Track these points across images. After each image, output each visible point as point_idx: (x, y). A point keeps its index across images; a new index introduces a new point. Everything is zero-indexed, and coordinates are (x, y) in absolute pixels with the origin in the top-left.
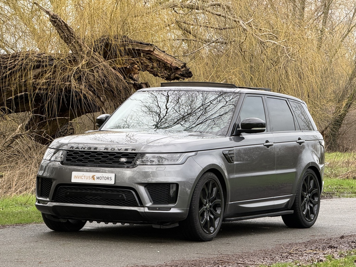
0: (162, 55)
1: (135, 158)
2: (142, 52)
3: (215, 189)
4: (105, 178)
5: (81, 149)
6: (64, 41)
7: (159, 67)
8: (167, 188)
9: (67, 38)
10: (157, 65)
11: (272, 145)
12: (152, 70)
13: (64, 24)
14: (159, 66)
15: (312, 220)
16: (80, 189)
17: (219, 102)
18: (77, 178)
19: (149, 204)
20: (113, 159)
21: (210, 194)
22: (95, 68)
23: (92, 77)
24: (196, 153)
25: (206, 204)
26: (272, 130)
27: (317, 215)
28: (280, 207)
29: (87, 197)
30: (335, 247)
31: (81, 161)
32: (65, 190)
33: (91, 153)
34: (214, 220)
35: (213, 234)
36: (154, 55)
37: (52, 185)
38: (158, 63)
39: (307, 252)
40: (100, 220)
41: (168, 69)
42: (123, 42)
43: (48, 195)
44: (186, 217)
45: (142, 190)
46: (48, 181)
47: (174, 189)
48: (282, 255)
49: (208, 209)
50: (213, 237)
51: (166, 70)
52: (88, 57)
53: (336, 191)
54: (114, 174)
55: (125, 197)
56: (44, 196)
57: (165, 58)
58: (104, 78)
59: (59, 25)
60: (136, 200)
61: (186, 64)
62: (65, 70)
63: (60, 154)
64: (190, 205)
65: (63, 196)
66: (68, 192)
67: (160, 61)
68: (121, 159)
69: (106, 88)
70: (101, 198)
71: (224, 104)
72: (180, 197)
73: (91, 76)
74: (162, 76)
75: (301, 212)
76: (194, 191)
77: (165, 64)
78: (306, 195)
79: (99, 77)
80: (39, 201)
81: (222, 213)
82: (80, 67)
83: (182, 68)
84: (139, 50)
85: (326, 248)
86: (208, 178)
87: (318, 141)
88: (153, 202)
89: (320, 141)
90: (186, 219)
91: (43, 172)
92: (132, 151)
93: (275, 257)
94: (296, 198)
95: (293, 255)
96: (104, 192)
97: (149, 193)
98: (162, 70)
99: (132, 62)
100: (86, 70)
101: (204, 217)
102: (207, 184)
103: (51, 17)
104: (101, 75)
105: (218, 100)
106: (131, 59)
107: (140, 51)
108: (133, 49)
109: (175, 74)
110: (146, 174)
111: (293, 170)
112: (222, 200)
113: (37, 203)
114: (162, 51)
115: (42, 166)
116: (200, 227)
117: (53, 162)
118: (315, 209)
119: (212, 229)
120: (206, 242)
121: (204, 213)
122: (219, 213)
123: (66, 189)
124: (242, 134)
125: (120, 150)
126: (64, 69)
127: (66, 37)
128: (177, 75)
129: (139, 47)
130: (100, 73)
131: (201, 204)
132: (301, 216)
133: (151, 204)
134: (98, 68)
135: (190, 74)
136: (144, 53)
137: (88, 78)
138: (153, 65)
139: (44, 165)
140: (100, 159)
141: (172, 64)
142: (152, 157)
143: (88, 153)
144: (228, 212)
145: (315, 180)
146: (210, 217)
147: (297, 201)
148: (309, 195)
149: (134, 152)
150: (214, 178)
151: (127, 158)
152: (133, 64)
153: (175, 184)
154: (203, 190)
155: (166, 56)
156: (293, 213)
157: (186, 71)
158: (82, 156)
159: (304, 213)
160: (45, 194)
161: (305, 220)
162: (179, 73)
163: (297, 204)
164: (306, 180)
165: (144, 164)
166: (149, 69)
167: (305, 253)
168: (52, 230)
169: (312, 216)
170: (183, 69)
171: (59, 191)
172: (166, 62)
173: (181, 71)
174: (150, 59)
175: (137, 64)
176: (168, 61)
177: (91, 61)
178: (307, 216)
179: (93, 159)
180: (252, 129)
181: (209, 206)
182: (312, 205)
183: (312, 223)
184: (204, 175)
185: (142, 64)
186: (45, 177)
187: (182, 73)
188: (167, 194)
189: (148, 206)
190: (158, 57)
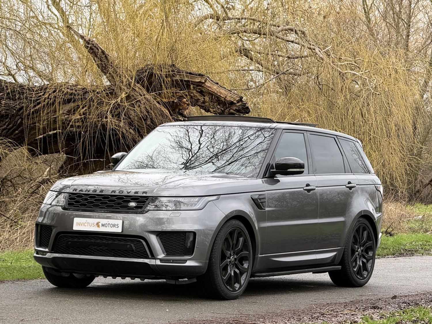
0: (215, 88)
1: (146, 202)
2: (192, 84)
3: (241, 239)
4: (112, 225)
5: (86, 191)
6: (101, 70)
7: (212, 102)
8: (183, 238)
9: (105, 67)
10: (209, 98)
11: (314, 189)
12: (203, 105)
13: (101, 51)
14: (211, 100)
15: (364, 278)
16: (83, 238)
17: (257, 137)
18: (79, 225)
19: (162, 256)
20: (121, 203)
21: (234, 245)
22: (137, 102)
23: (133, 113)
24: (218, 198)
25: (230, 256)
26: (315, 172)
27: (371, 271)
28: (325, 262)
29: (91, 247)
30: (379, 308)
31: (85, 205)
32: (66, 239)
33: (96, 196)
34: (239, 276)
35: (239, 291)
36: (206, 87)
37: (51, 233)
38: (210, 96)
39: (344, 313)
40: (107, 274)
41: (221, 103)
42: (169, 72)
43: (48, 245)
44: (205, 271)
45: (154, 240)
46: (48, 229)
47: (191, 239)
48: (312, 316)
49: (232, 262)
50: (237, 295)
51: (219, 104)
52: (128, 90)
53: (420, 248)
54: (121, 221)
55: (134, 248)
56: (43, 246)
57: (219, 90)
58: (147, 114)
59: (95, 51)
60: (146, 251)
61: (242, 98)
62: (101, 105)
63: (61, 197)
64: (210, 257)
65: (63, 246)
66: (70, 241)
67: (212, 95)
68: (130, 203)
69: (149, 126)
70: (106, 248)
71: (262, 140)
72: (198, 248)
73: (132, 111)
74: (214, 111)
75: (351, 268)
76: (214, 242)
77: (218, 98)
78: (358, 248)
79: (141, 112)
80: (38, 252)
81: (249, 268)
82: (119, 101)
83: (238, 102)
84: (189, 81)
85: (368, 308)
86: (232, 226)
87: (374, 186)
88: (166, 254)
89: (376, 185)
90: (205, 273)
91: (42, 218)
92: (143, 194)
93: (303, 318)
94: (344, 251)
95: (325, 316)
96: (110, 242)
97: (162, 243)
98: (215, 105)
99: (180, 95)
100: (126, 104)
101: (228, 272)
102: (231, 234)
103: (87, 43)
104: (143, 110)
105: (257, 135)
106: (179, 92)
107: (190, 83)
108: (181, 81)
109: (230, 109)
110: (160, 221)
111: (341, 219)
112: (250, 252)
113: (35, 255)
114: (214, 83)
115: (41, 211)
116: (222, 283)
117: (55, 207)
118: (369, 265)
119: (237, 286)
120: (229, 301)
121: (228, 267)
122: (246, 267)
123: (67, 237)
124: (277, 175)
125: (129, 193)
126: (101, 103)
127: (103, 66)
128: (232, 111)
129: (189, 78)
130: (142, 108)
131: (224, 257)
132: (350, 272)
133: (164, 256)
134: (140, 103)
135: (247, 110)
136: (194, 85)
137: (128, 113)
138: (204, 99)
139: (44, 210)
140: (106, 203)
141: (226, 98)
142: (167, 201)
143: (92, 196)
144: (257, 267)
145: (368, 231)
146: (235, 272)
147: (346, 255)
148: (362, 248)
149: (144, 195)
150: (241, 226)
151: (137, 202)
152: (181, 97)
153: (192, 233)
154: (226, 240)
155: (219, 88)
156: (340, 269)
157: (242, 105)
158: (87, 199)
159: (355, 270)
160: (44, 244)
161: (356, 277)
162: (234, 108)
163: (346, 258)
164: (357, 231)
165: (159, 209)
166: (199, 103)
167: (341, 314)
168: (55, 286)
169: (365, 273)
170: (239, 104)
171: (59, 241)
172: (220, 96)
173: (236, 106)
174: (201, 93)
175: (185, 98)
176: (222, 94)
177: (132, 93)
178: (359, 272)
179: (98, 203)
180: (288, 170)
181: (233, 259)
182: (365, 260)
183: (365, 282)
184: (228, 223)
185: (192, 97)
186: (45, 224)
187: (237, 108)
188: (183, 244)
189: (160, 258)
190: (210, 89)
